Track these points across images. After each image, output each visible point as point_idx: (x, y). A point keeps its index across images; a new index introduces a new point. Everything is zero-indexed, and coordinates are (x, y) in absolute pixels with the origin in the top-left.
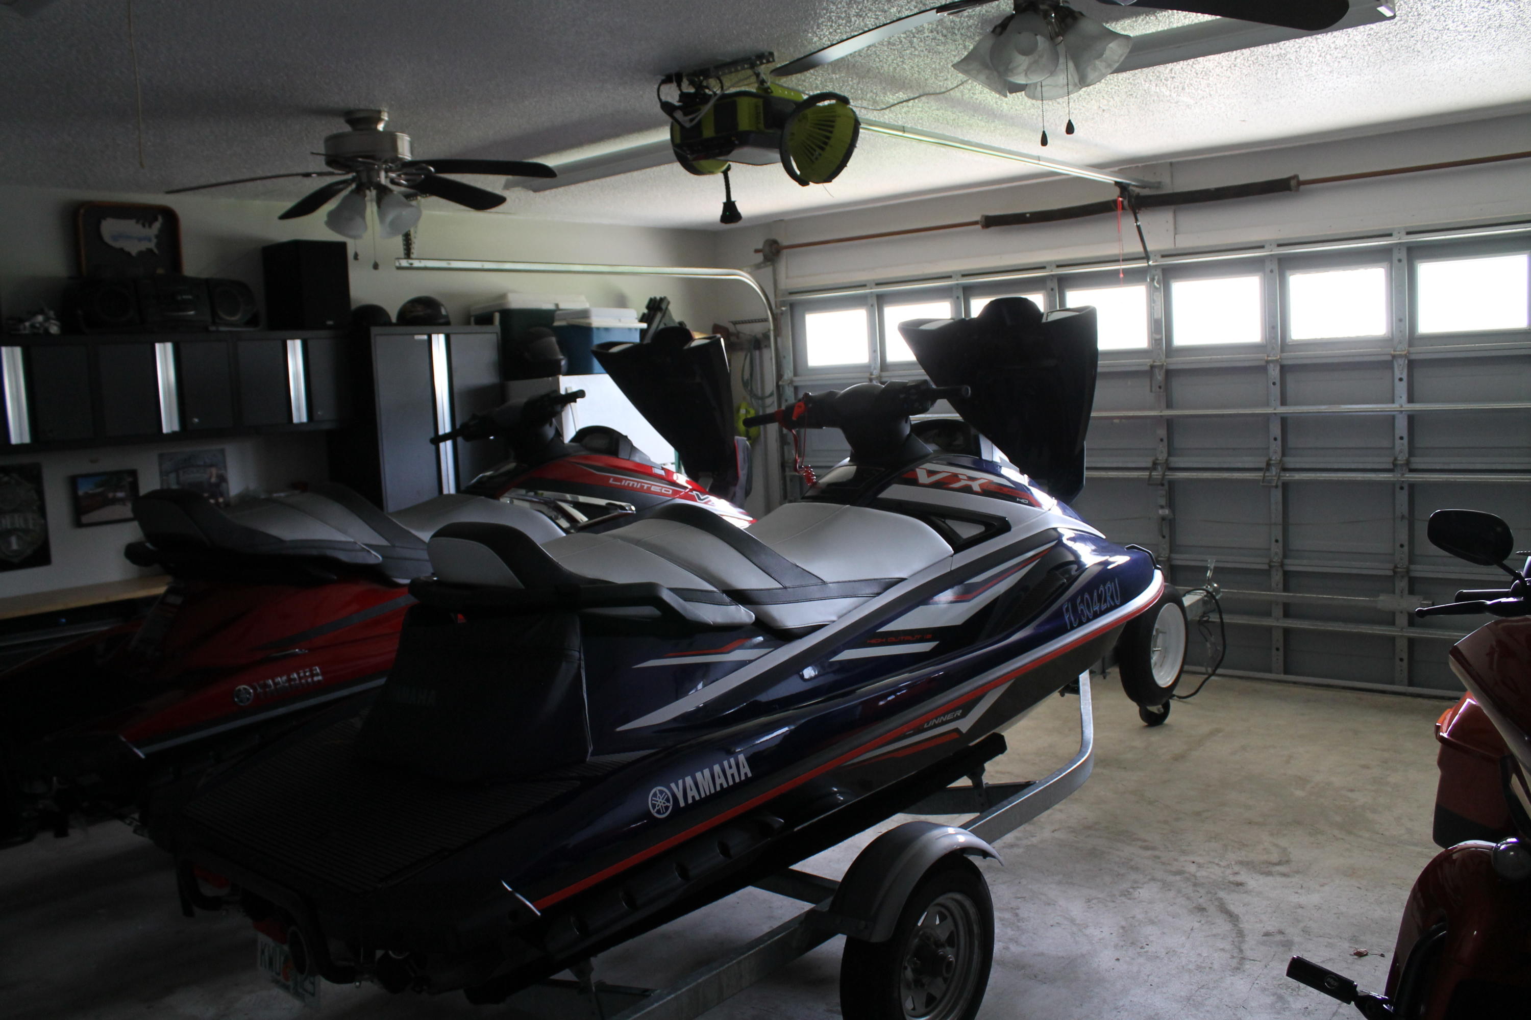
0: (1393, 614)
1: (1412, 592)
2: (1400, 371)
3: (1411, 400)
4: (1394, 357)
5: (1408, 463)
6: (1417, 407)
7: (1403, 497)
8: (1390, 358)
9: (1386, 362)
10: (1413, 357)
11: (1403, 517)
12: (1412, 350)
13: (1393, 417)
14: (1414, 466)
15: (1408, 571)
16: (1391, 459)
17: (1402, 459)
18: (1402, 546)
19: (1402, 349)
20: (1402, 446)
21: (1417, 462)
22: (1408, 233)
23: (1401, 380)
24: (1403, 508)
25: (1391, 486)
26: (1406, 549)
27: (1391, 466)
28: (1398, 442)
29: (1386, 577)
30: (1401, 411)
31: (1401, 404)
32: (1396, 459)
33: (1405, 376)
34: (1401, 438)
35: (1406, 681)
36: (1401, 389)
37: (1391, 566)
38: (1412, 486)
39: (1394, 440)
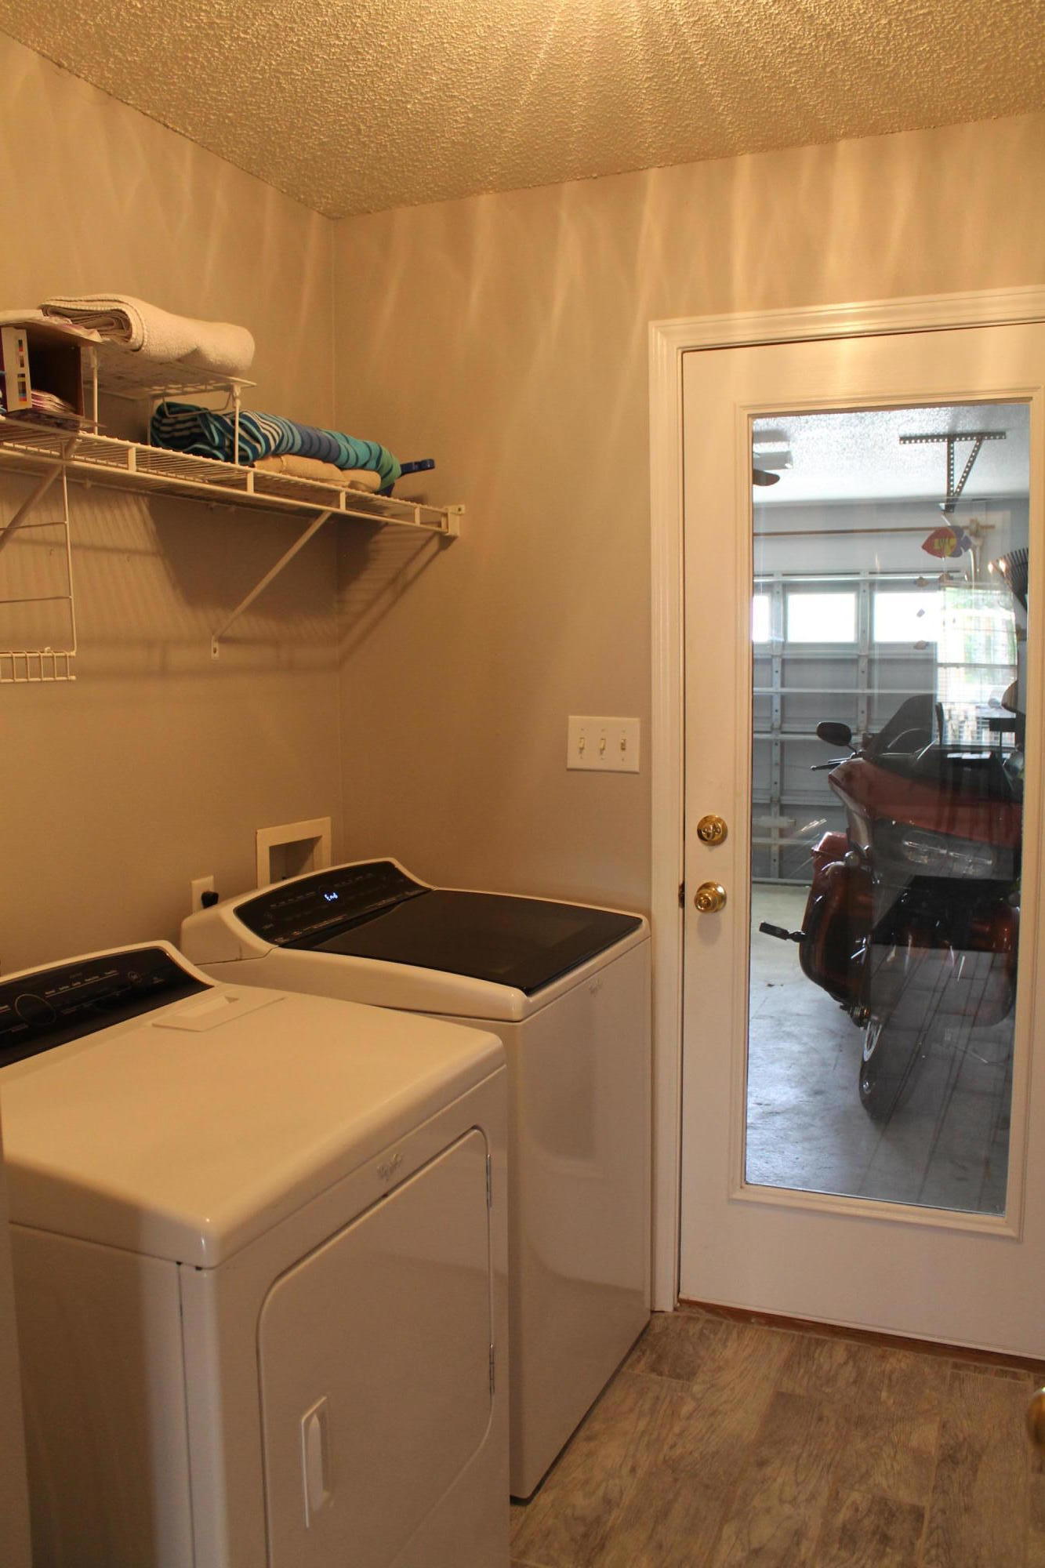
0: (769, 829)
1: (782, 814)
2: (777, 665)
3: (783, 685)
4: (773, 656)
5: (780, 728)
6: (785, 690)
7: (776, 750)
8: (770, 657)
9: (767, 659)
10: (785, 657)
11: (777, 764)
12: (786, 652)
13: (771, 697)
14: (785, 730)
15: (779, 801)
16: (769, 725)
17: (777, 724)
18: (776, 783)
19: (778, 652)
20: (777, 716)
21: (787, 727)
22: (784, 575)
23: (777, 672)
24: (776, 757)
25: (770, 742)
26: (778, 785)
27: (769, 730)
28: (775, 713)
29: (764, 804)
30: (777, 693)
31: (776, 688)
32: (773, 725)
33: (779, 669)
34: (776, 711)
35: (777, 875)
36: (777, 678)
37: (769, 797)
38: (783, 744)
39: (772, 712)
